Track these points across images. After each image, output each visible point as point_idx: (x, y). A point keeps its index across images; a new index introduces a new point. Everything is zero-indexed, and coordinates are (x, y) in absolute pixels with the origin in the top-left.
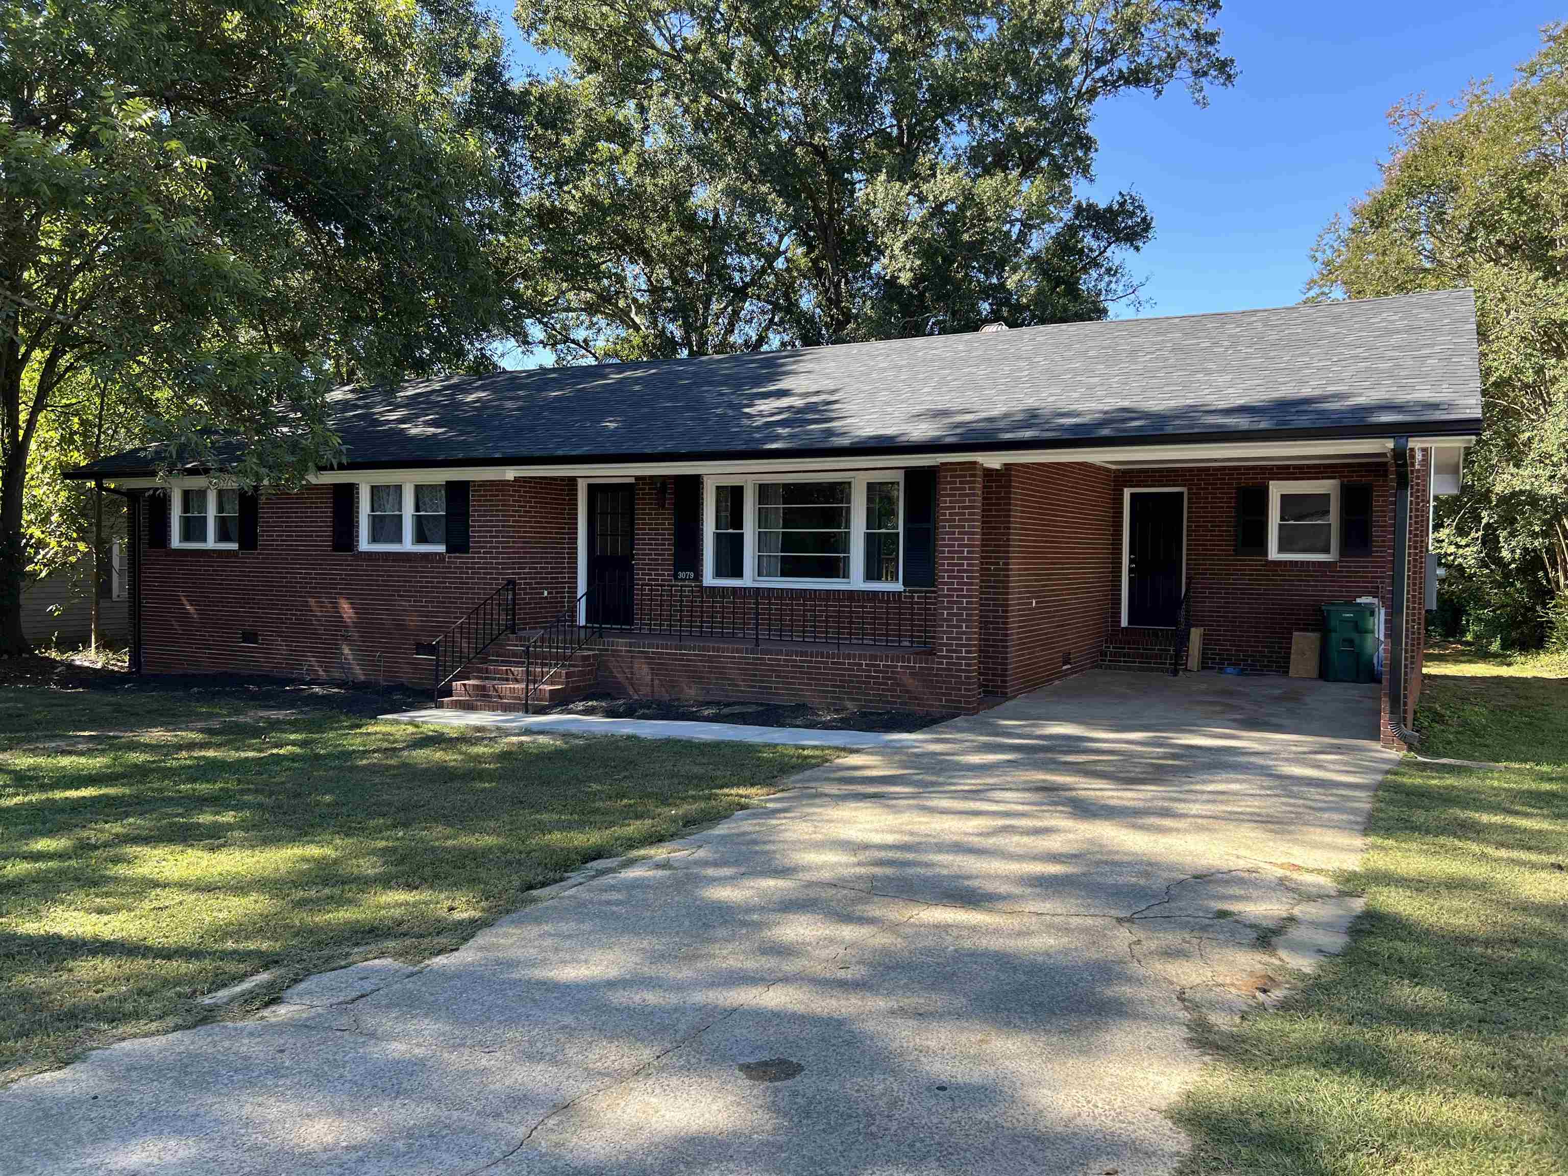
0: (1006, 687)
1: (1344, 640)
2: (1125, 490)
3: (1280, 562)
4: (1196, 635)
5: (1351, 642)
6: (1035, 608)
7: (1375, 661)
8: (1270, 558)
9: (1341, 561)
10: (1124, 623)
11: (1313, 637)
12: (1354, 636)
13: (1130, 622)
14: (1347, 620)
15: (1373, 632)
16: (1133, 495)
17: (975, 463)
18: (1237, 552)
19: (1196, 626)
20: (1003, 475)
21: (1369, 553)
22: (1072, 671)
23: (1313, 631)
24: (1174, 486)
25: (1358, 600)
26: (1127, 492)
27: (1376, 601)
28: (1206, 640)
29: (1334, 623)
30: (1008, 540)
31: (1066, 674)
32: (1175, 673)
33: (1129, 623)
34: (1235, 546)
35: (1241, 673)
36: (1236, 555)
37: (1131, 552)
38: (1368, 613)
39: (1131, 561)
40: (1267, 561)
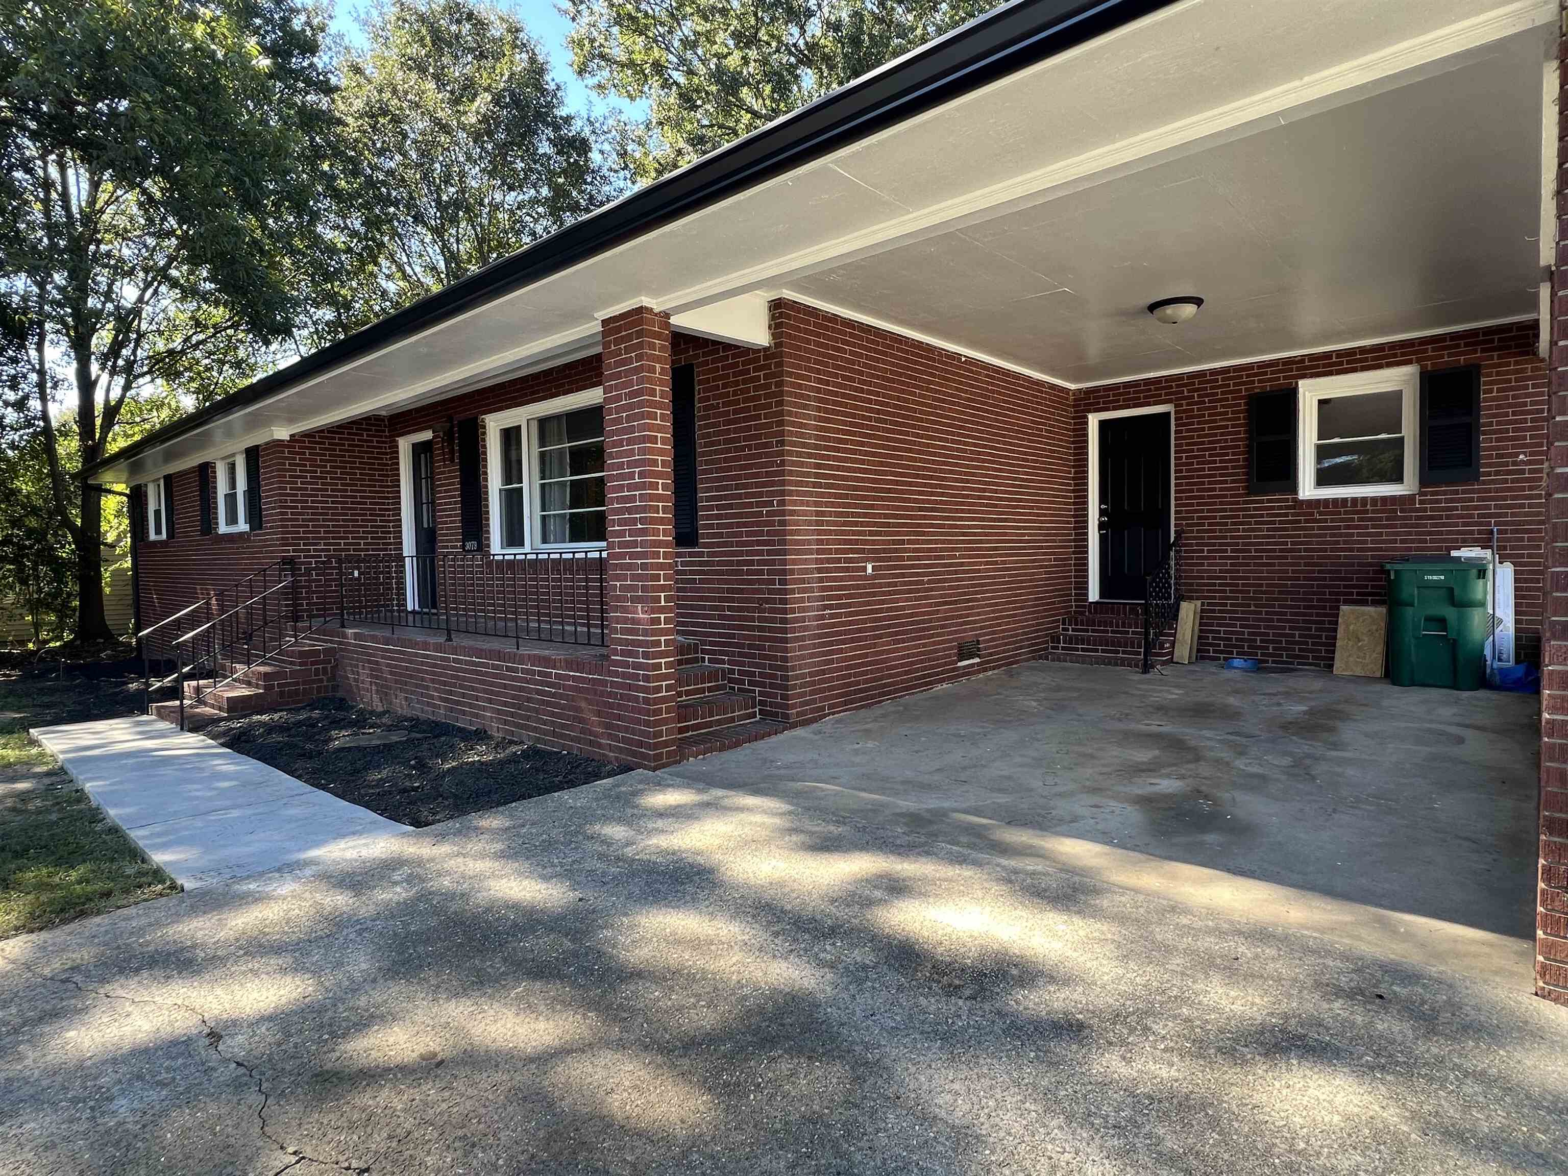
0: (787, 707)
1: (1429, 619)
2: (1091, 417)
3: (1318, 501)
4: (1188, 612)
5: (1441, 622)
6: (873, 577)
7: (1488, 652)
8: (1301, 496)
9: (1421, 494)
10: (1094, 594)
11: (1375, 613)
12: (1450, 613)
13: (1103, 593)
14: (1436, 586)
15: (1483, 604)
16: (1103, 424)
17: (640, 310)
18: (1250, 491)
19: (1191, 598)
20: (774, 356)
21: (1475, 477)
22: (982, 668)
23: (1375, 603)
24: (1156, 403)
25: (1454, 553)
26: (1093, 421)
27: (1488, 554)
28: (1204, 620)
29: (1409, 591)
30: (783, 463)
31: (968, 672)
32: (1146, 668)
33: (1102, 595)
34: (1247, 481)
35: (1259, 667)
36: (1248, 495)
37: (1102, 500)
38: (1474, 572)
39: (1102, 513)
40: (1296, 500)
